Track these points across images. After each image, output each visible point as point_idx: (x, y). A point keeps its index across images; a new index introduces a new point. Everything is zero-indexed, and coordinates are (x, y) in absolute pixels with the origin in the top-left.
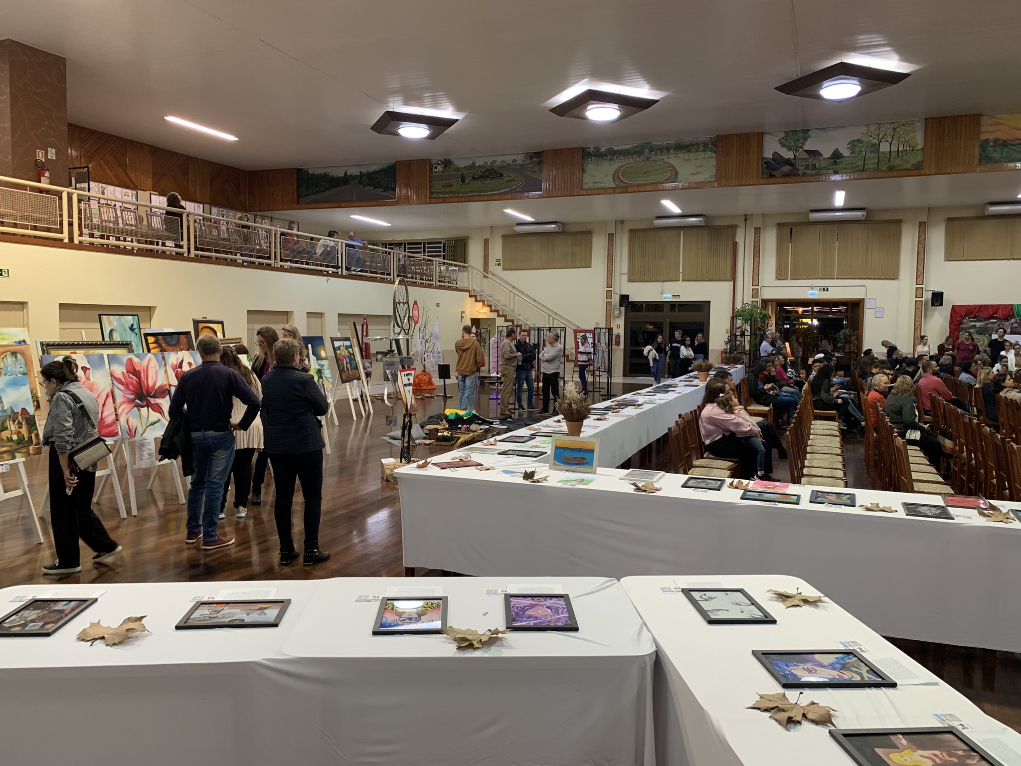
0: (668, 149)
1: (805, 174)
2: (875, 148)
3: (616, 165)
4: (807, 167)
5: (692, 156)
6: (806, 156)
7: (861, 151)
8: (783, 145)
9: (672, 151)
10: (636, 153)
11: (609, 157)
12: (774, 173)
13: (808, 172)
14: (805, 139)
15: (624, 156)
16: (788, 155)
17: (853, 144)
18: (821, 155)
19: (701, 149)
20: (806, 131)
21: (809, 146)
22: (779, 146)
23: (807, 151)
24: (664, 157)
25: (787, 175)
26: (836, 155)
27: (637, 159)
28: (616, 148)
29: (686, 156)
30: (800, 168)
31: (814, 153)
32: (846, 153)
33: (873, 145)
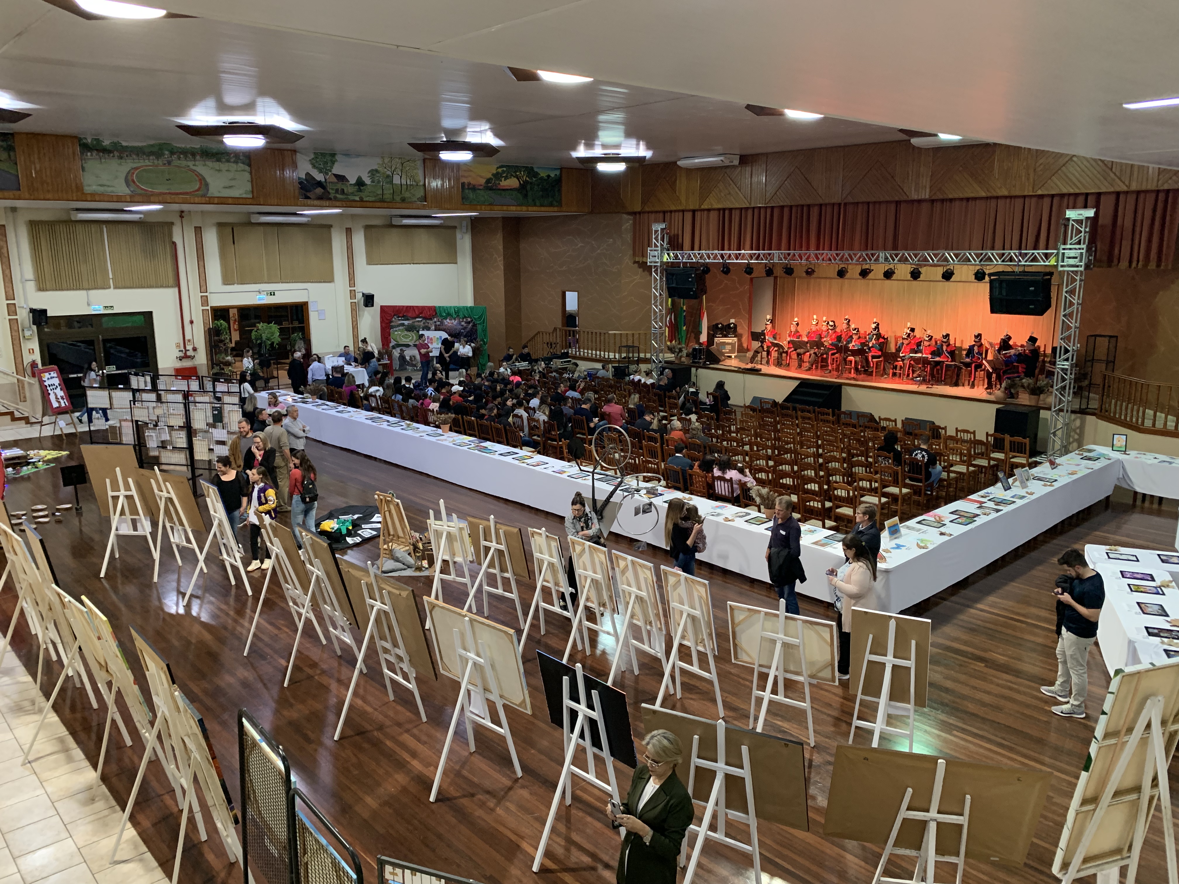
0: (193, 154)
1: (335, 198)
2: (389, 179)
3: (128, 165)
4: (337, 191)
5: (224, 166)
6: (335, 180)
7: (379, 182)
8: (314, 166)
9: (198, 157)
10: (151, 153)
11: (116, 154)
12: (308, 194)
13: (339, 196)
14: (333, 163)
15: (138, 155)
16: (319, 177)
17: (373, 173)
18: (347, 181)
19: (232, 160)
20: (333, 155)
21: (337, 169)
22: (310, 166)
23: (336, 176)
24: (191, 164)
25: (320, 198)
26: (360, 183)
27: (156, 162)
28: (124, 144)
29: (217, 165)
30: (331, 191)
31: (341, 178)
32: (368, 181)
33: (388, 176)
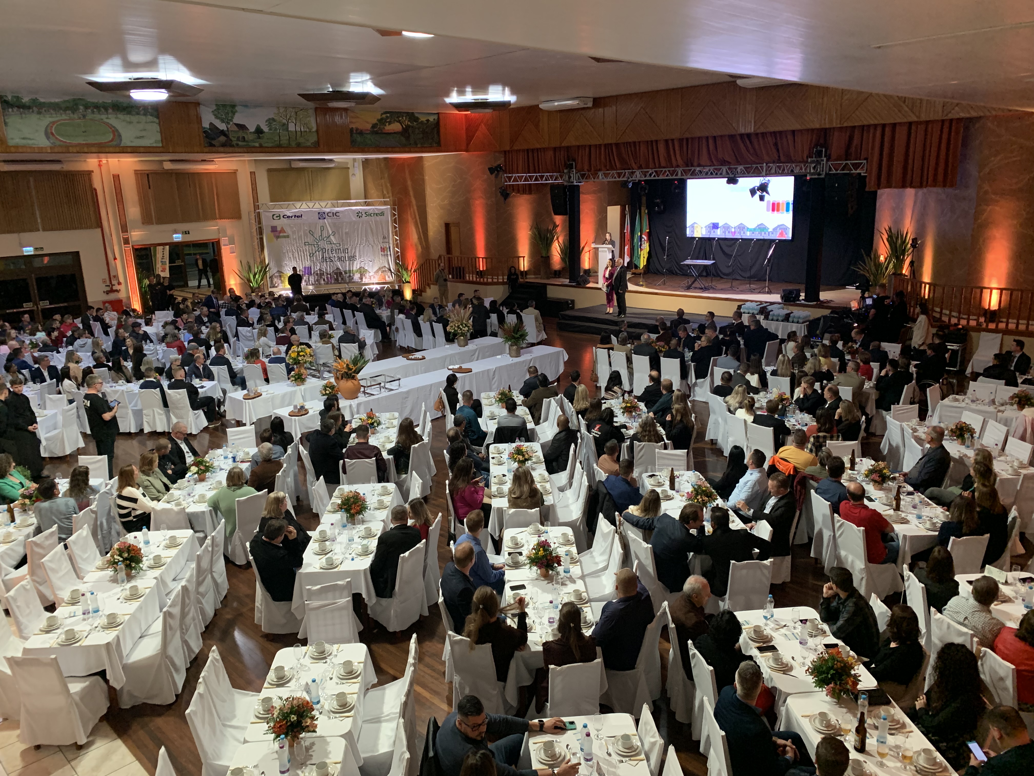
0: (106, 109)
1: (237, 145)
2: (285, 126)
3: (47, 120)
4: (238, 139)
5: (134, 118)
6: (236, 128)
7: (276, 129)
8: (217, 117)
9: (110, 111)
10: (67, 109)
11: (35, 109)
12: (213, 142)
13: (240, 143)
14: (234, 113)
15: (54, 110)
16: (222, 126)
17: (270, 121)
18: (247, 129)
19: (142, 113)
20: (233, 106)
21: (238, 119)
22: (213, 117)
23: (237, 125)
24: (104, 117)
25: (223, 145)
26: (259, 131)
27: (72, 115)
28: (42, 100)
29: (128, 117)
30: (233, 139)
31: (242, 127)
32: (265, 129)
33: (284, 124)
